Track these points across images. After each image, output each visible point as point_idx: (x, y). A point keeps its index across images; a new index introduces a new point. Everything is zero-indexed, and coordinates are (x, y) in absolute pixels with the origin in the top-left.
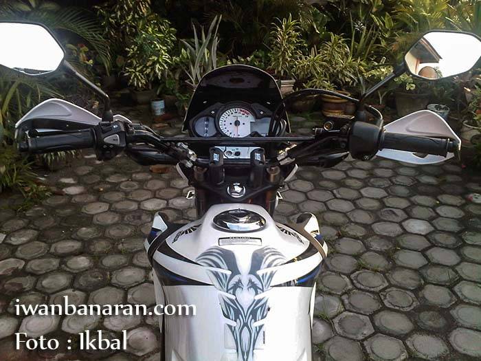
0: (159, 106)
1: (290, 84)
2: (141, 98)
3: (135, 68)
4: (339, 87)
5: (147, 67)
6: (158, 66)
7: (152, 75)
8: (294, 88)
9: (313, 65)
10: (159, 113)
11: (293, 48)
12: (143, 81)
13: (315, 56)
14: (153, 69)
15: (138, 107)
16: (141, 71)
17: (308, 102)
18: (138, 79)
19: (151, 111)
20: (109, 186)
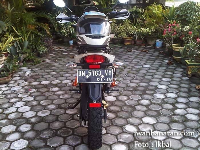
0: (71, 42)
1: (114, 35)
2: (65, 40)
3: (64, 30)
4: (129, 36)
5: (68, 29)
6: (71, 29)
7: (69, 32)
8: (115, 36)
9: (121, 29)
10: (71, 44)
11: (114, 23)
12: (66, 34)
13: (121, 26)
14: (70, 30)
15: (64, 43)
16: (66, 31)
17: (119, 40)
18: (65, 33)
19: (69, 44)
20: (58, 60)
